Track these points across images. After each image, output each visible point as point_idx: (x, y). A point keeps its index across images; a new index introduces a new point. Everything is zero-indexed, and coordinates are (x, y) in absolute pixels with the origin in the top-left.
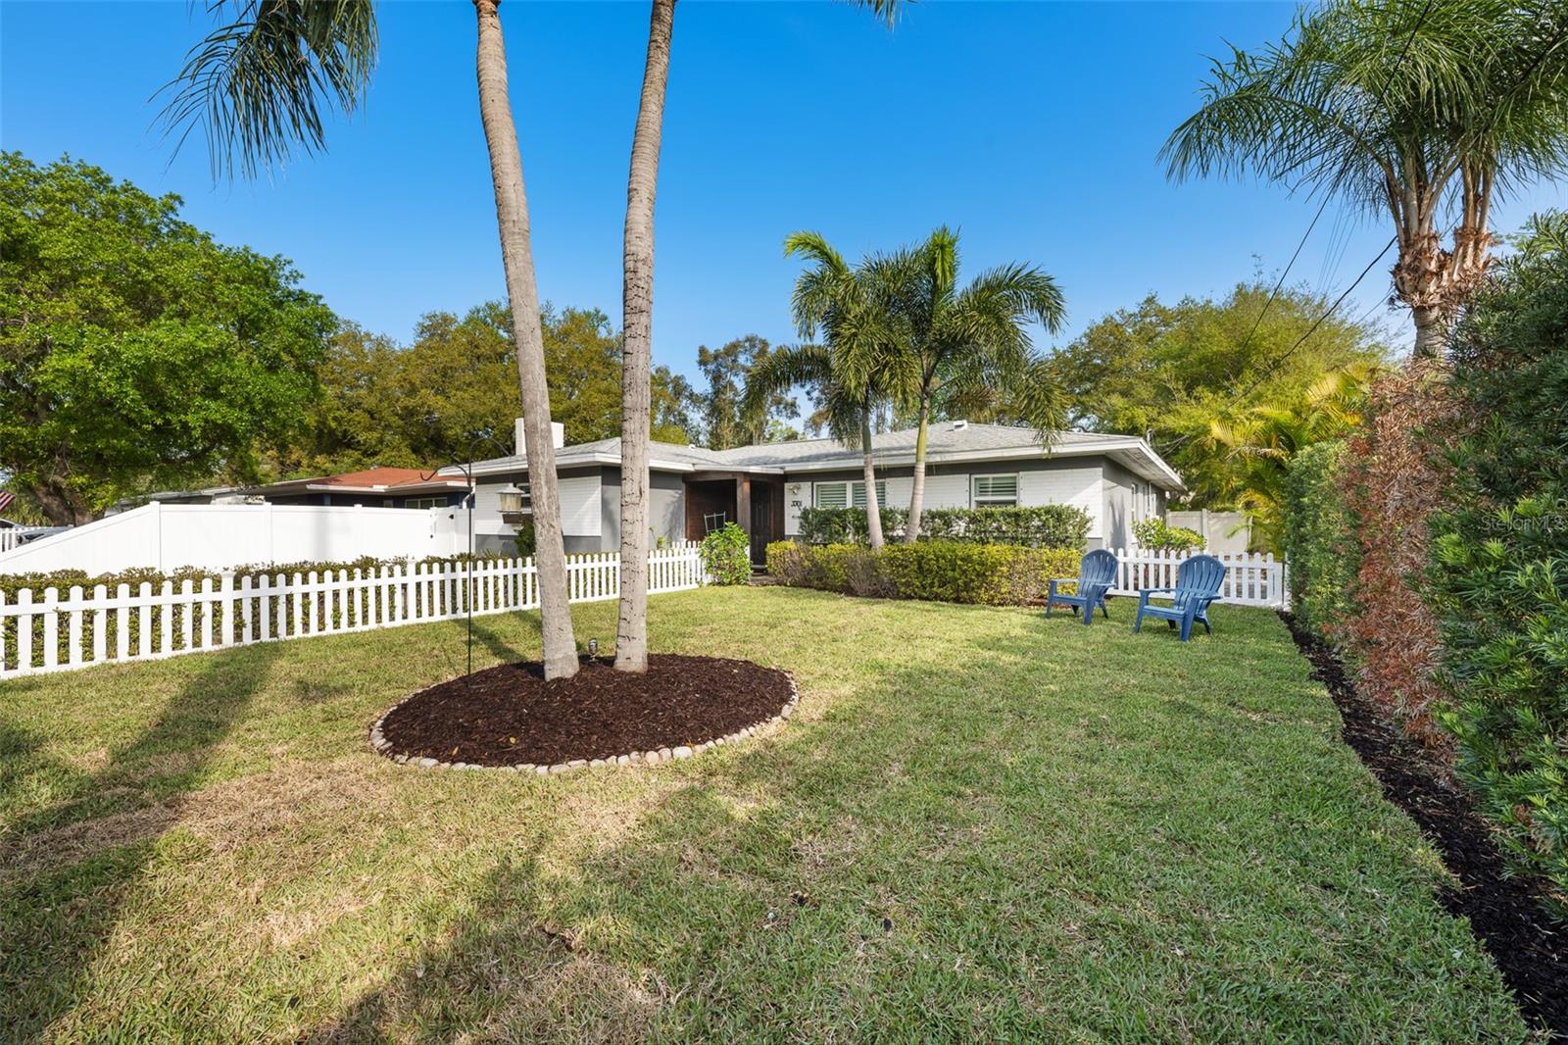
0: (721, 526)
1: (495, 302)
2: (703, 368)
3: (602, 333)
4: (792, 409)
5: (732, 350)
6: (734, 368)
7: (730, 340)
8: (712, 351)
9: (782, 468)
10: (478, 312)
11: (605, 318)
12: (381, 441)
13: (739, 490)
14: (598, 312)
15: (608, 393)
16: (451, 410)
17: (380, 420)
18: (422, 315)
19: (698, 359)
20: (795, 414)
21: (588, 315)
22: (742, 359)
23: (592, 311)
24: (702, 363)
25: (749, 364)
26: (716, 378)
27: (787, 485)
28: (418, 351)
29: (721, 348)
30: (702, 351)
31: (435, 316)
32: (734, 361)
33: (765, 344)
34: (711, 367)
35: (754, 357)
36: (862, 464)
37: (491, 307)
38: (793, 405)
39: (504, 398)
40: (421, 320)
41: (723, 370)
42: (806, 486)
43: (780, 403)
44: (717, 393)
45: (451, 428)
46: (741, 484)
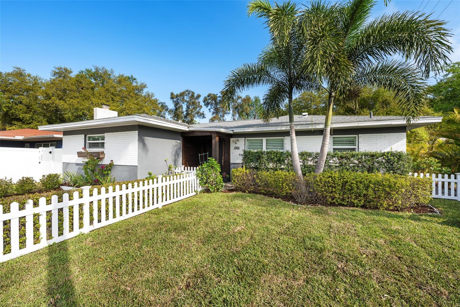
0: (206, 160)
1: (90, 69)
2: (172, 100)
3: (134, 84)
4: (203, 116)
5: (182, 94)
6: (183, 100)
7: (182, 91)
8: (175, 94)
9: (233, 131)
10: (82, 72)
11: (135, 79)
12: (32, 118)
13: (213, 141)
14: (132, 77)
15: (137, 105)
16: (66, 106)
17: (32, 109)
18: (55, 67)
19: (170, 97)
20: (204, 117)
21: (129, 78)
22: (185, 98)
23: (130, 76)
24: (172, 98)
25: (188, 100)
26: (176, 104)
27: (232, 139)
28: (53, 83)
29: (179, 93)
30: (172, 94)
31: (61, 68)
32: (183, 98)
33: (193, 93)
34: (175, 100)
35: (190, 97)
36: (289, 129)
37: (88, 71)
38: (203, 114)
39: (92, 103)
40: (54, 70)
41: (179, 101)
42: (242, 140)
43: (198, 113)
44: (176, 109)
45: (67, 114)
46: (215, 138)
